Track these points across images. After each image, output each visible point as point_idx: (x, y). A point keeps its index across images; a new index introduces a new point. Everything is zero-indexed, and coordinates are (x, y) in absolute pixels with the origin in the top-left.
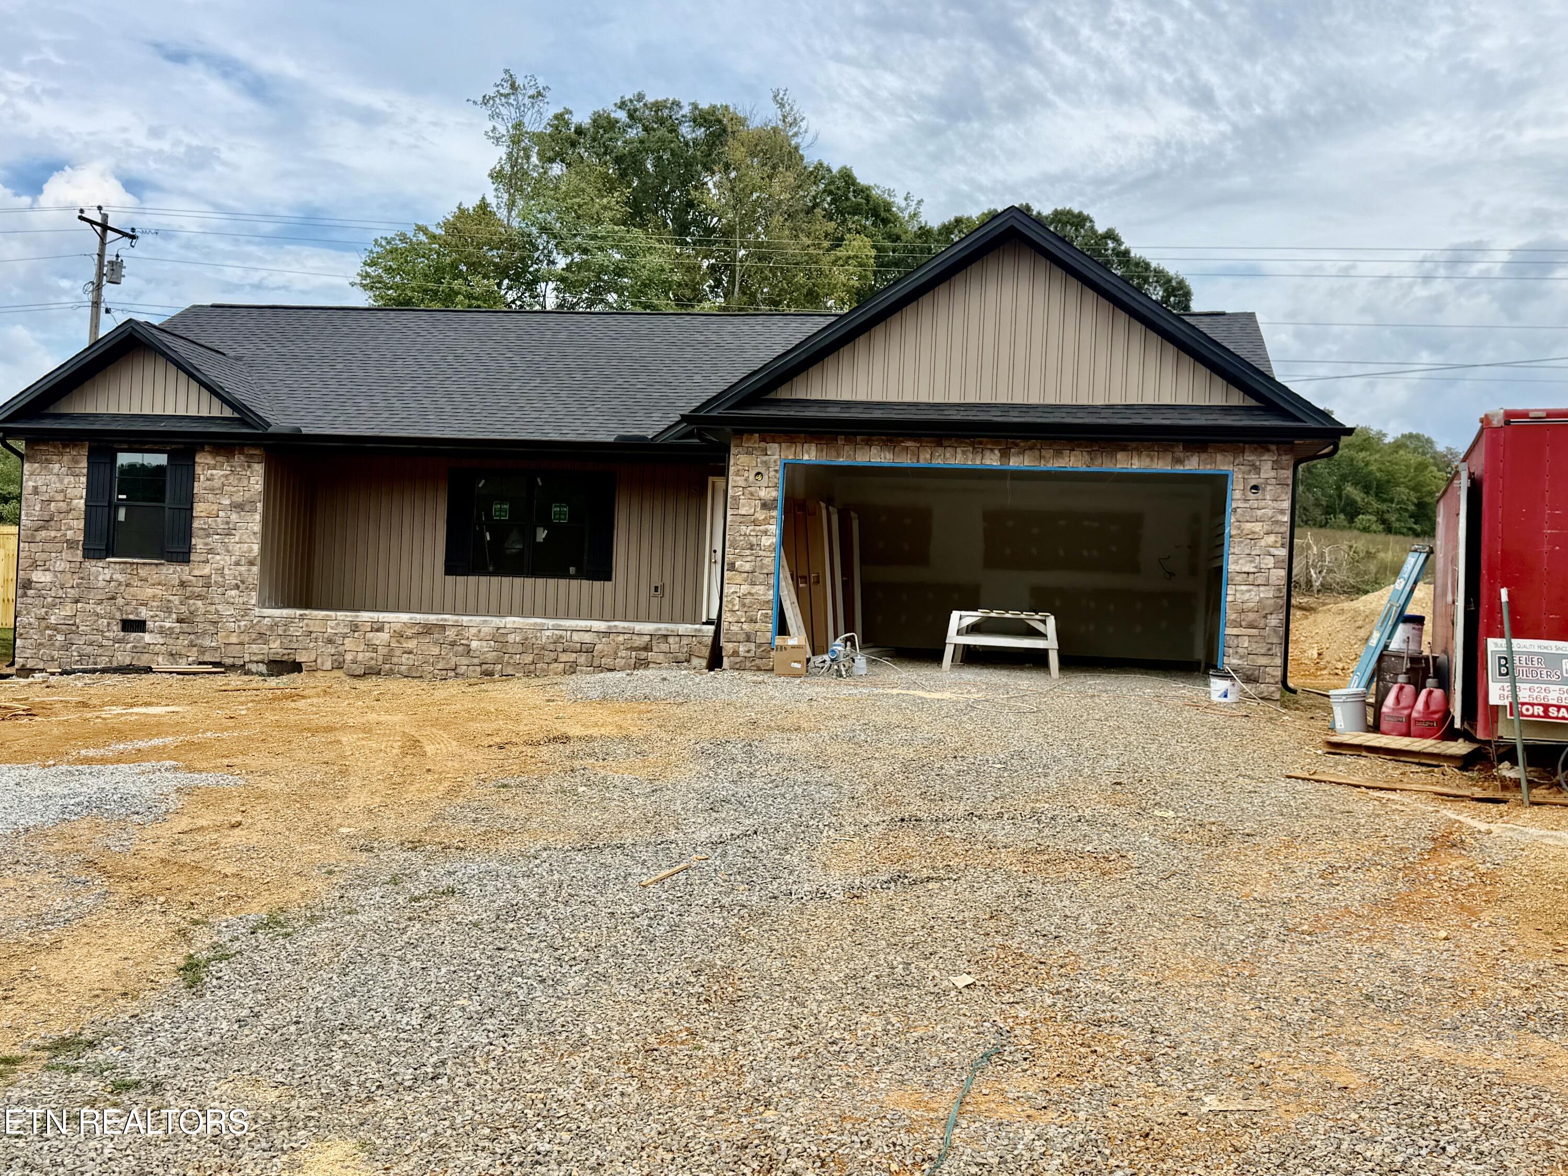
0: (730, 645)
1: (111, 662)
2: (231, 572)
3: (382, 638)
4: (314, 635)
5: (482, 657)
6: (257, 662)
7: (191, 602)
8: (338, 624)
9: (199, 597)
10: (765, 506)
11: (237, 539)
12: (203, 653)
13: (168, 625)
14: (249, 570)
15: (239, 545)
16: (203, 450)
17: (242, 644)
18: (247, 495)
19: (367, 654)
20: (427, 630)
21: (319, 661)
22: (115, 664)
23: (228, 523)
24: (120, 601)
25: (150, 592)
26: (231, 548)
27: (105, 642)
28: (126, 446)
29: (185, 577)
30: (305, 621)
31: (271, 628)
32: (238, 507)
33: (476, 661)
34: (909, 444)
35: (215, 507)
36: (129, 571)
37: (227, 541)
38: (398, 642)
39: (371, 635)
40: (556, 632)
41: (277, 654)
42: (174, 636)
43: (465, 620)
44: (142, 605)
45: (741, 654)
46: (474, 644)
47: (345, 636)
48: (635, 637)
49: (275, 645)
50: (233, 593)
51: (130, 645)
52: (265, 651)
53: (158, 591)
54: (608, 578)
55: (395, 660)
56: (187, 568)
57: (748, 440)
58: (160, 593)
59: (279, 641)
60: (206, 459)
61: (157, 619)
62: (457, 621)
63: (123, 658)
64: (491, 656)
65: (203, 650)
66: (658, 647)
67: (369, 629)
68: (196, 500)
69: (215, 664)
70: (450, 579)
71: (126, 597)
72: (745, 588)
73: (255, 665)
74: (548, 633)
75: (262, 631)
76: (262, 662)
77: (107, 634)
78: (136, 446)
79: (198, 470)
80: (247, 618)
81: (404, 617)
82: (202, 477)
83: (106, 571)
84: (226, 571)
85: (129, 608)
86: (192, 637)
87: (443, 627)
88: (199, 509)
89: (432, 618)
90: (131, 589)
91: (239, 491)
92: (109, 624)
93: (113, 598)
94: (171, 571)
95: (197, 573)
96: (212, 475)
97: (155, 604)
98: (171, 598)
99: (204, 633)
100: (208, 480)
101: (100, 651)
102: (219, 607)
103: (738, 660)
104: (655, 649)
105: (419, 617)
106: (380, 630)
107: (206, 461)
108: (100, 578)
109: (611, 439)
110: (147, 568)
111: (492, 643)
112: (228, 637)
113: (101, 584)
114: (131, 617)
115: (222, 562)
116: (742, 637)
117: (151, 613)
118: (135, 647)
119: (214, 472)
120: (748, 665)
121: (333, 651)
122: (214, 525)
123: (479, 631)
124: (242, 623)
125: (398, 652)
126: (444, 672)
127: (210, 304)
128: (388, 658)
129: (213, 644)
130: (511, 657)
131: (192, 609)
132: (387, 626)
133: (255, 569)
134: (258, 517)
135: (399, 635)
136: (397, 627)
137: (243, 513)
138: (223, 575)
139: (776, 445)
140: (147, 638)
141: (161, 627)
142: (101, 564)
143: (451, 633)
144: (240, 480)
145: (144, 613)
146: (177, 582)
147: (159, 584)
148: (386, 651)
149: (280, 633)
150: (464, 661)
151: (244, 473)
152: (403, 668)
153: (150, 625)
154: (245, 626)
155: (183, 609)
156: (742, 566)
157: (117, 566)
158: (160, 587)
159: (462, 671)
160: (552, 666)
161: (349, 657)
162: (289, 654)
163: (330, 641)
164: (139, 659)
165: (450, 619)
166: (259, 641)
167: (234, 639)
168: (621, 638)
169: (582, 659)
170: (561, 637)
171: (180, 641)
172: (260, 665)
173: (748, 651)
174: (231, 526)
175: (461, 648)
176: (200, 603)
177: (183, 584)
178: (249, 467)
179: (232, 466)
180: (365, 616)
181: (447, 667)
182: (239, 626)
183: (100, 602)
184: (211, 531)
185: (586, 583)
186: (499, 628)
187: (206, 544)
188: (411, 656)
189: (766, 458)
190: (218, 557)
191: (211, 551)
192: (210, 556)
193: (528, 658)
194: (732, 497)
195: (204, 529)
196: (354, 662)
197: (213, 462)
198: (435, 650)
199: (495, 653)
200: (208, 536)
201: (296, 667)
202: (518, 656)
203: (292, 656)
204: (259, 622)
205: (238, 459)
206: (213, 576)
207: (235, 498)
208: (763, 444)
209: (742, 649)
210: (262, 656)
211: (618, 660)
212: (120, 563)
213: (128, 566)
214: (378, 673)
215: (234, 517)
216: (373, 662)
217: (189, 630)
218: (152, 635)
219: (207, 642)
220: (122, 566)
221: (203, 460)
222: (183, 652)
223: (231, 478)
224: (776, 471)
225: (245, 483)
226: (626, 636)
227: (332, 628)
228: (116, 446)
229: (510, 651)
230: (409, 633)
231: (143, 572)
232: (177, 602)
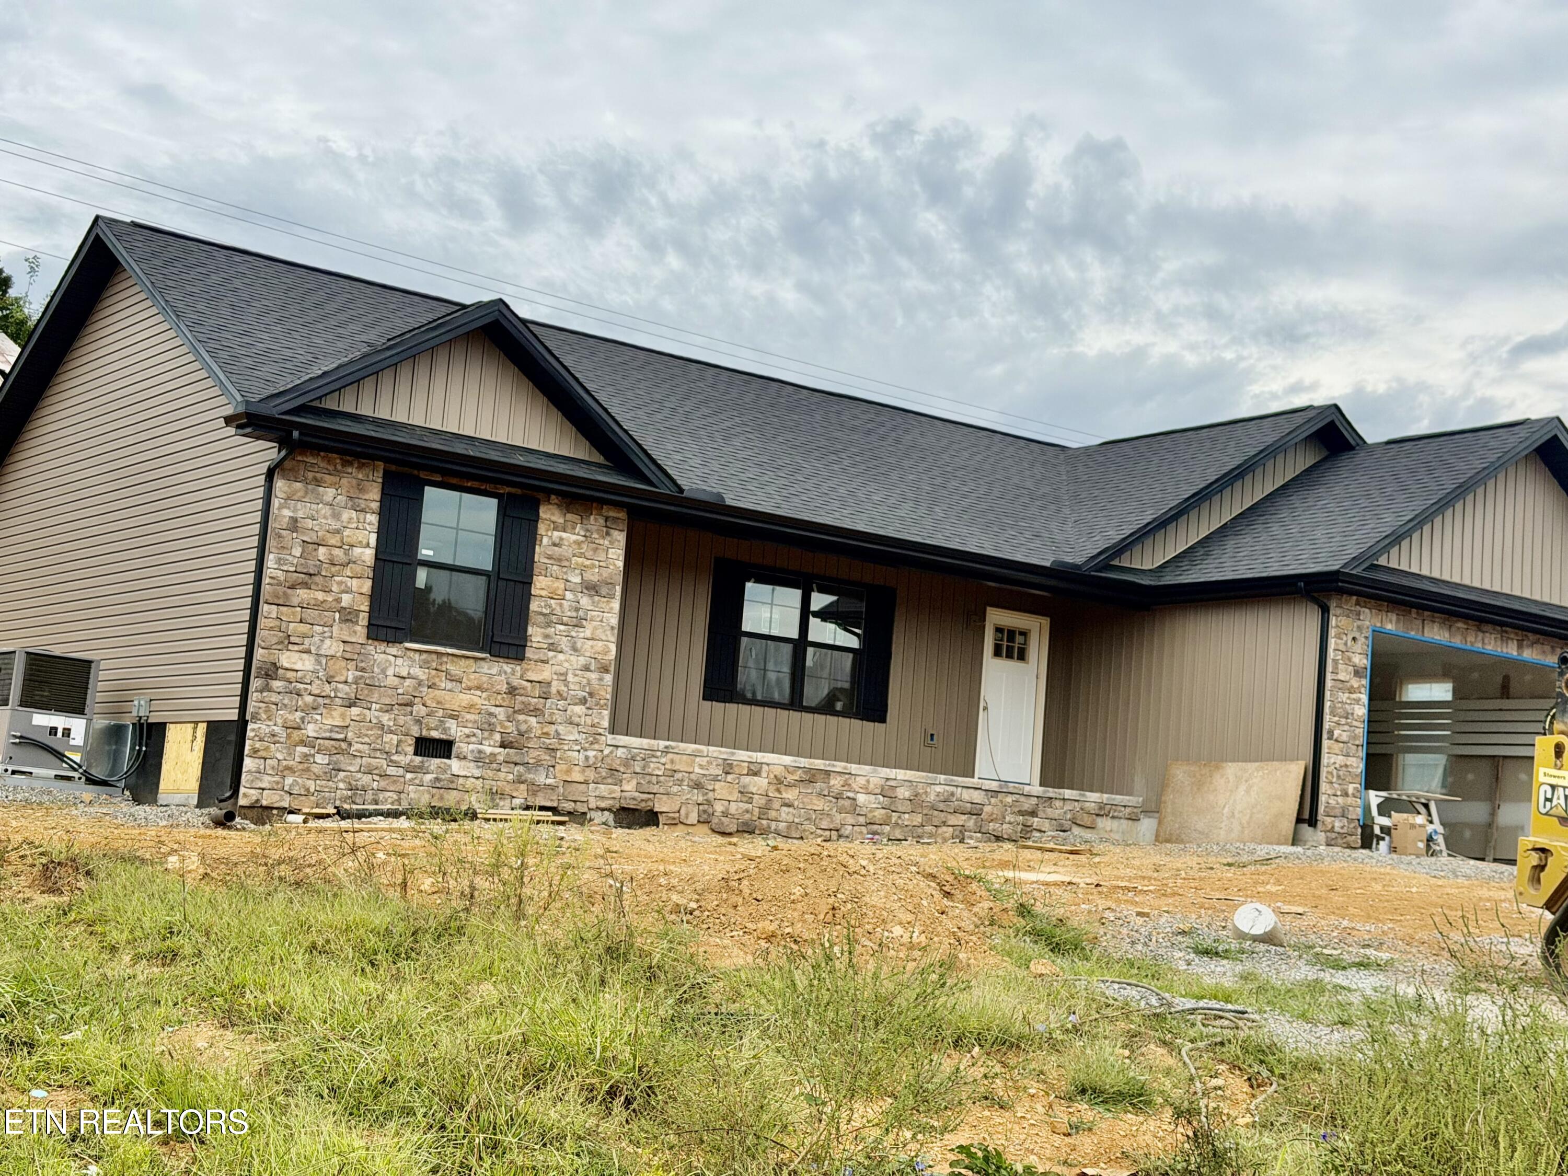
0: (1329, 820)
1: (399, 801)
2: (577, 679)
3: (759, 784)
4: (678, 776)
5: (870, 815)
6: (603, 810)
7: (521, 717)
8: (709, 763)
9: (536, 712)
10: (1357, 673)
11: (588, 634)
12: (535, 794)
13: (488, 750)
14: (601, 679)
15: (590, 643)
16: (548, 501)
17: (586, 782)
18: (605, 573)
19: (741, 804)
20: (811, 777)
21: (683, 812)
22: (405, 805)
23: (577, 610)
24: (419, 710)
25: (465, 698)
26: (579, 645)
27: (391, 771)
28: (438, 478)
29: (516, 682)
30: (670, 756)
31: (627, 762)
32: (591, 588)
33: (862, 820)
35: (560, 585)
36: (434, 665)
37: (573, 634)
38: (779, 791)
39: (746, 780)
41: (634, 799)
42: (494, 766)
43: (854, 768)
44: (452, 717)
45: (1337, 829)
46: (861, 798)
47: (715, 779)
49: (630, 786)
50: (579, 709)
51: (429, 777)
52: (617, 795)
53: (477, 698)
54: (883, 720)
55: (772, 814)
56: (518, 668)
57: (1347, 602)
58: (479, 701)
59: (634, 782)
60: (553, 514)
61: (473, 739)
62: (845, 768)
63: (418, 795)
65: (534, 789)
67: (745, 772)
68: (536, 571)
69: (554, 810)
70: (708, 704)
71: (429, 703)
72: (1340, 760)
73: (600, 813)
74: (938, 789)
75: (615, 766)
76: (609, 810)
77: (395, 758)
78: (454, 481)
79: (542, 528)
80: (596, 746)
81: (788, 760)
82: (545, 540)
83: (400, 661)
84: (570, 678)
85: (433, 722)
86: (521, 769)
87: (828, 773)
88: (538, 585)
89: (819, 764)
90: (437, 692)
91: (593, 566)
92: (399, 742)
93: (410, 704)
94: (494, 671)
95: (532, 676)
96: (561, 539)
97: (468, 716)
98: (493, 709)
99: (538, 764)
100: (555, 545)
101: (383, 784)
102: (561, 729)
103: (1334, 835)
104: (1041, 814)
105: (804, 762)
106: (756, 774)
107: (553, 518)
108: (390, 672)
110: (463, 662)
111: (880, 797)
112: (568, 771)
113: (392, 681)
114: (435, 734)
115: (566, 665)
116: (1338, 812)
117: (467, 731)
118: (437, 779)
119: (564, 535)
120: (1340, 841)
121: (701, 799)
122: (558, 611)
123: (868, 781)
124: (591, 754)
125: (776, 805)
126: (828, 833)
128: (765, 809)
129: (549, 781)
130: (899, 817)
131: (523, 727)
132: (765, 767)
133: (609, 678)
134: (616, 605)
135: (779, 782)
136: (779, 771)
137: (596, 598)
138: (565, 682)
139: (1367, 611)
140: (455, 766)
141: (480, 752)
142: (393, 650)
143: (836, 782)
144: (595, 550)
145: (454, 730)
146: (504, 688)
147: (478, 688)
148: (762, 801)
149: (638, 770)
150: (850, 819)
151: (601, 542)
152: (782, 825)
153: (461, 747)
154: (595, 757)
155: (511, 728)
156: (1340, 735)
157: (417, 656)
158: (479, 693)
159: (847, 833)
160: (940, 830)
161: (719, 808)
162: (646, 801)
163: (698, 786)
164: (441, 798)
165: (839, 766)
166: (610, 781)
167: (576, 776)
171: (502, 775)
172: (606, 813)
173: (1342, 828)
174: (581, 613)
175: (847, 803)
176: (533, 721)
177: (512, 691)
178: (608, 534)
179: (587, 530)
180: (742, 755)
181: (831, 827)
182: (587, 758)
183: (389, 708)
184: (554, 618)
185: (856, 723)
187: (547, 636)
188: (791, 810)
189: (1359, 623)
190: (561, 657)
191: (552, 647)
192: (551, 654)
194: (1333, 660)
195: (545, 615)
196: (725, 814)
197: (561, 520)
198: (819, 804)
200: (549, 625)
201: (650, 818)
203: (651, 804)
204: (611, 752)
205: (595, 522)
206: (554, 683)
207: (588, 576)
208: (1358, 608)
210: (611, 802)
211: (1005, 826)
212: (420, 651)
213: (434, 656)
214: (751, 832)
215: (585, 601)
216: (747, 816)
217: (516, 759)
218: (463, 763)
219: (541, 778)
220: (424, 656)
221: (549, 514)
222: (507, 790)
223: (585, 546)
224: (1366, 638)
225: (602, 557)
227: (701, 767)
228: (423, 475)
229: (900, 809)
230: (791, 778)
231: (454, 668)
232: (502, 717)
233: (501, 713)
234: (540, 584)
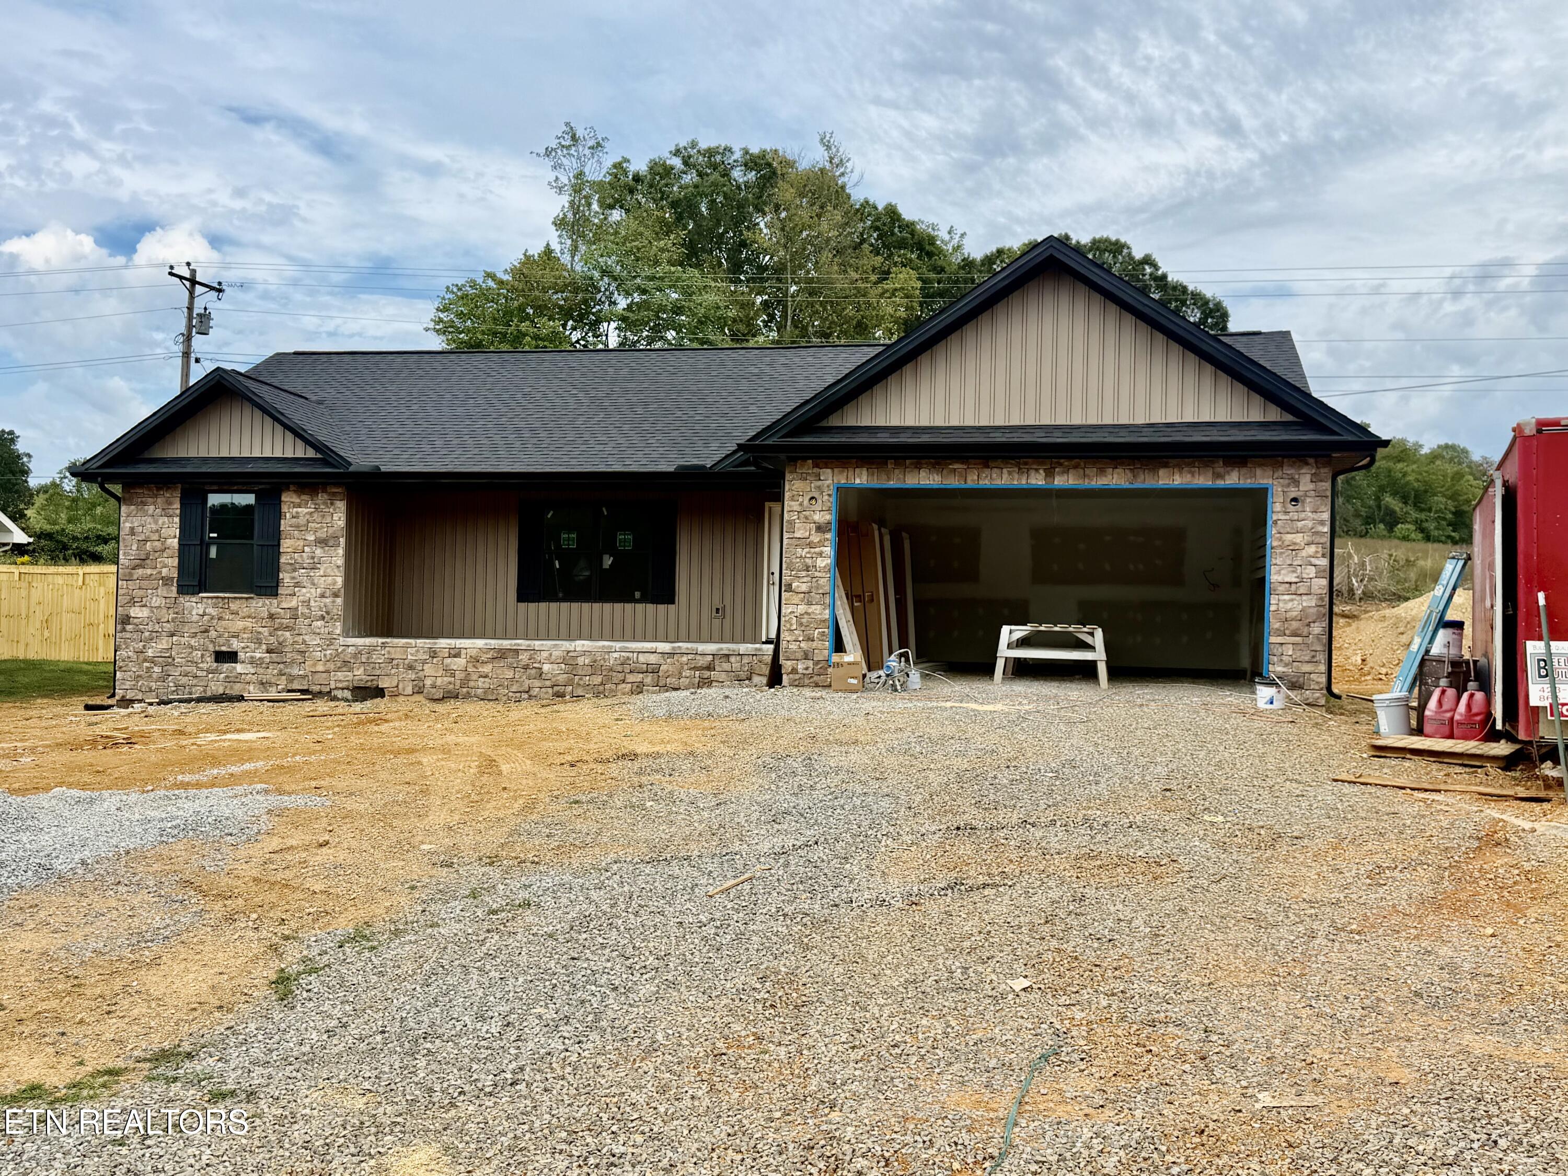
0: (789, 663)
1: (205, 691)
2: (317, 604)
3: (459, 663)
4: (395, 662)
5: (553, 680)
6: (343, 689)
7: (280, 633)
8: (418, 651)
9: (287, 628)
10: (820, 529)
11: (322, 573)
12: (292, 681)
13: (258, 655)
14: (334, 602)
15: (324, 578)
16: (288, 489)
17: (328, 672)
18: (331, 531)
19: (445, 679)
20: (502, 654)
21: (400, 686)
22: (209, 694)
23: (313, 558)
24: (213, 634)
25: (240, 624)
26: (316, 581)
27: (199, 673)
28: (215, 488)
29: (273, 611)
30: (387, 649)
31: (355, 656)
32: (322, 542)
33: (548, 683)
34: (956, 466)
35: (301, 543)
36: (220, 605)
37: (312, 574)
38: (474, 666)
39: (449, 660)
40: (623, 654)
41: (361, 680)
42: (264, 665)
43: (537, 644)
44: (233, 637)
45: (800, 671)
46: (546, 667)
47: (424, 662)
48: (698, 657)
49: (359, 672)
50: (319, 623)
51: (223, 675)
52: (350, 678)
53: (249, 623)
54: (671, 600)
55: (472, 684)
56: (275, 601)
57: (802, 466)
58: (251, 625)
59: (362, 669)
60: (291, 497)
61: (248, 650)
62: (529, 646)
63: (217, 688)
64: (562, 678)
65: (291, 678)
66: (720, 666)
67: (447, 655)
68: (283, 536)
69: (303, 692)
70: (522, 606)
71: (219, 629)
72: (802, 608)
73: (340, 691)
74: (616, 655)
75: (347, 659)
76: (348, 689)
77: (201, 665)
78: (225, 487)
79: (284, 508)
80: (332, 647)
81: (480, 643)
82: (288, 515)
83: (199, 605)
84: (312, 603)
85: (221, 641)
86: (281, 666)
87: (516, 652)
88: (285, 546)
89: (506, 644)
90: (223, 622)
91: (322, 527)
92: (202, 656)
93: (206, 631)
94: (260, 604)
95: (284, 605)
96: (297, 513)
97: (245, 636)
98: (261, 629)
99: (293, 662)
100: (293, 517)
101: (195, 682)
102: (307, 638)
103: (797, 677)
104: (717, 668)
105: (494, 643)
106: (457, 655)
107: (292, 500)
108: (194, 613)
109: (672, 469)
110: (238, 602)
111: (563, 666)
112: (314, 665)
113: (195, 618)
114: (224, 649)
115: (308, 595)
116: (800, 655)
117: (242, 645)
118: (227, 677)
119: (299, 510)
120: (807, 681)
121: (413, 677)
122: (300, 560)
123: (551, 655)
124: (328, 652)
125: (474, 677)
126: (518, 695)
127: (292, 351)
128: (465, 682)
129: (301, 673)
130: (581, 679)
131: (281, 639)
132: (463, 651)
133: (339, 601)
134: (341, 551)
135: (476, 660)
136: (474, 653)
137: (327, 548)
138: (309, 607)
139: (829, 471)
140: (239, 668)
141: (252, 657)
142: (194, 599)
143: (524, 657)
144: (323, 516)
145: (235, 645)
146: (266, 615)
147: (249, 617)
148: (463, 675)
149: (364, 660)
150: (537, 683)
151: (327, 510)
152: (480, 691)
153: (241, 655)
154: (331, 654)
155: (272, 640)
156: (798, 587)
157: (210, 600)
158: (250, 620)
159: (535, 693)
160: (620, 687)
161: (428, 682)
162: (372, 681)
163: (411, 667)
164: (231, 688)
165: (523, 643)
166: (344, 669)
167: (320, 668)
168: (685, 659)
169: (649, 679)
170: (628, 658)
171: (269, 671)
172: (346, 691)
173: (807, 669)
174: (316, 560)
175: (534, 671)
176: (288, 634)
177: (271, 616)
178: (332, 504)
179: (316, 504)
180: (443, 643)
181: (520, 690)
182: (325, 655)
183: (194, 635)
184: (297, 566)
185: (650, 607)
186: (569, 652)
187: (293, 578)
188: (486, 680)
189: (820, 483)
190: (304, 590)
191: (297, 585)
192: (296, 589)
193: (597, 680)
194: (788, 521)
195: (291, 564)
196: (434, 686)
197: (298, 501)
198: (510, 674)
199: (566, 676)
200: (295, 570)
201: (379, 693)
202: (588, 678)
203: (375, 682)
204: (344, 650)
205: (322, 497)
206: (300, 608)
207: (318, 535)
208: (816, 470)
209: (800, 667)
210: (346, 683)
211: (682, 680)
212: (212, 598)
213: (220, 600)
214: (456, 697)
215: (318, 552)
216: (451, 687)
217: (278, 660)
218: (243, 665)
219: (295, 671)
220: (214, 600)
221: (288, 498)
222: (273, 681)
223: (316, 515)
224: (829, 495)
225: (329, 520)
226: (690, 657)
227: (412, 655)
228: (207, 488)
229: (580, 673)
230: (484, 657)
231: (234, 606)
232: (266, 634)
233: (265, 631)
234: (286, 545)
